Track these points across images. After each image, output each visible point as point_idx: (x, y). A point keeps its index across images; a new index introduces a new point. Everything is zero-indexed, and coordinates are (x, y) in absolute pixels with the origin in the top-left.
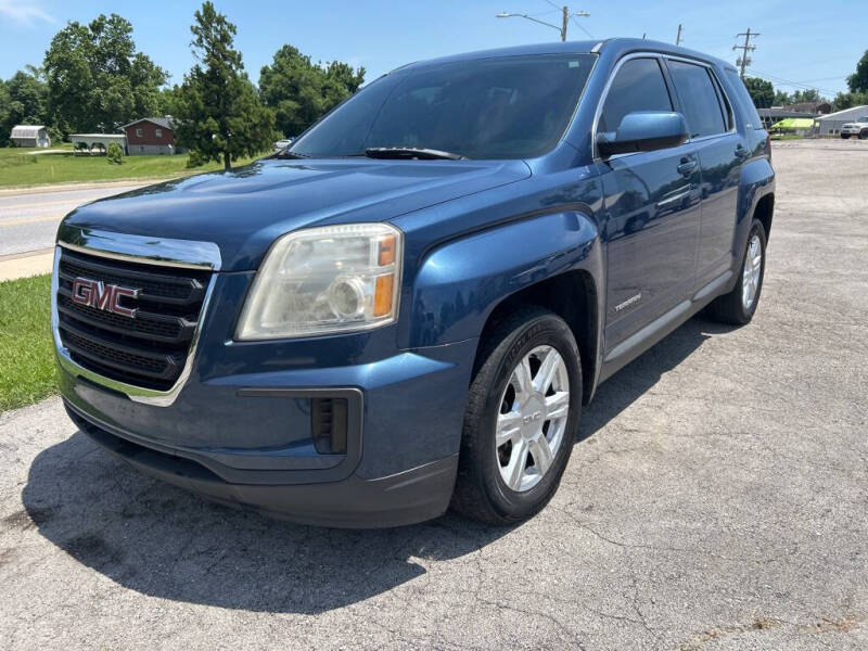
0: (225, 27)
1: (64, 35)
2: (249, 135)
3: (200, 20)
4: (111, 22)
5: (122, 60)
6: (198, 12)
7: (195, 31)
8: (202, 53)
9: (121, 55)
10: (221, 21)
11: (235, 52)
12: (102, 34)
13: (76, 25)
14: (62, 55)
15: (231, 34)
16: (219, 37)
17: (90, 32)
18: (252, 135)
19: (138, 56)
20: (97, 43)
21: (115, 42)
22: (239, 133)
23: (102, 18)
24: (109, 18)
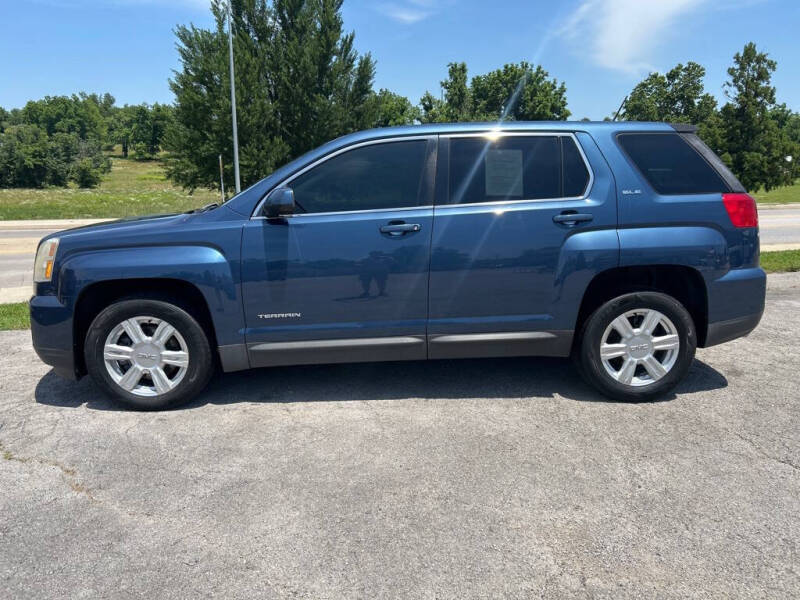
0: (765, 65)
1: (643, 85)
2: (765, 170)
3: (738, 61)
4: (686, 69)
5: (688, 102)
6: (738, 54)
7: (731, 72)
8: (734, 92)
9: (689, 97)
10: (761, 59)
11: (769, 88)
12: (677, 81)
13: (655, 76)
14: (637, 102)
15: (769, 71)
16: (756, 75)
17: (666, 80)
18: (769, 169)
19: (703, 97)
20: (670, 89)
21: (686, 86)
22: (754, 167)
23: (680, 67)
24: (685, 66)
